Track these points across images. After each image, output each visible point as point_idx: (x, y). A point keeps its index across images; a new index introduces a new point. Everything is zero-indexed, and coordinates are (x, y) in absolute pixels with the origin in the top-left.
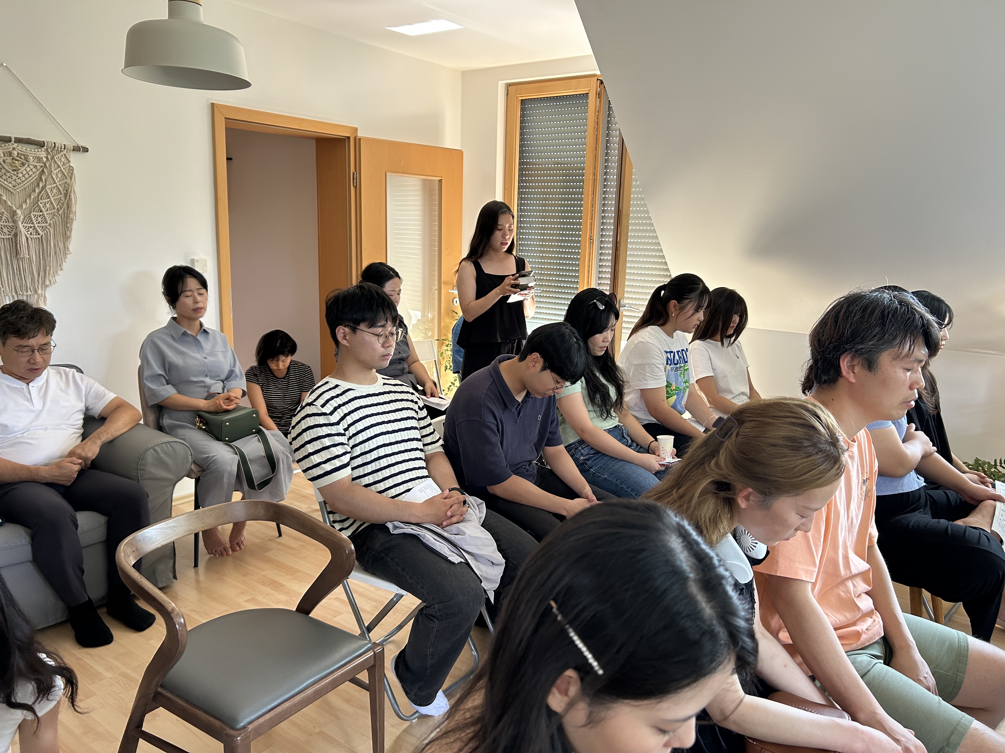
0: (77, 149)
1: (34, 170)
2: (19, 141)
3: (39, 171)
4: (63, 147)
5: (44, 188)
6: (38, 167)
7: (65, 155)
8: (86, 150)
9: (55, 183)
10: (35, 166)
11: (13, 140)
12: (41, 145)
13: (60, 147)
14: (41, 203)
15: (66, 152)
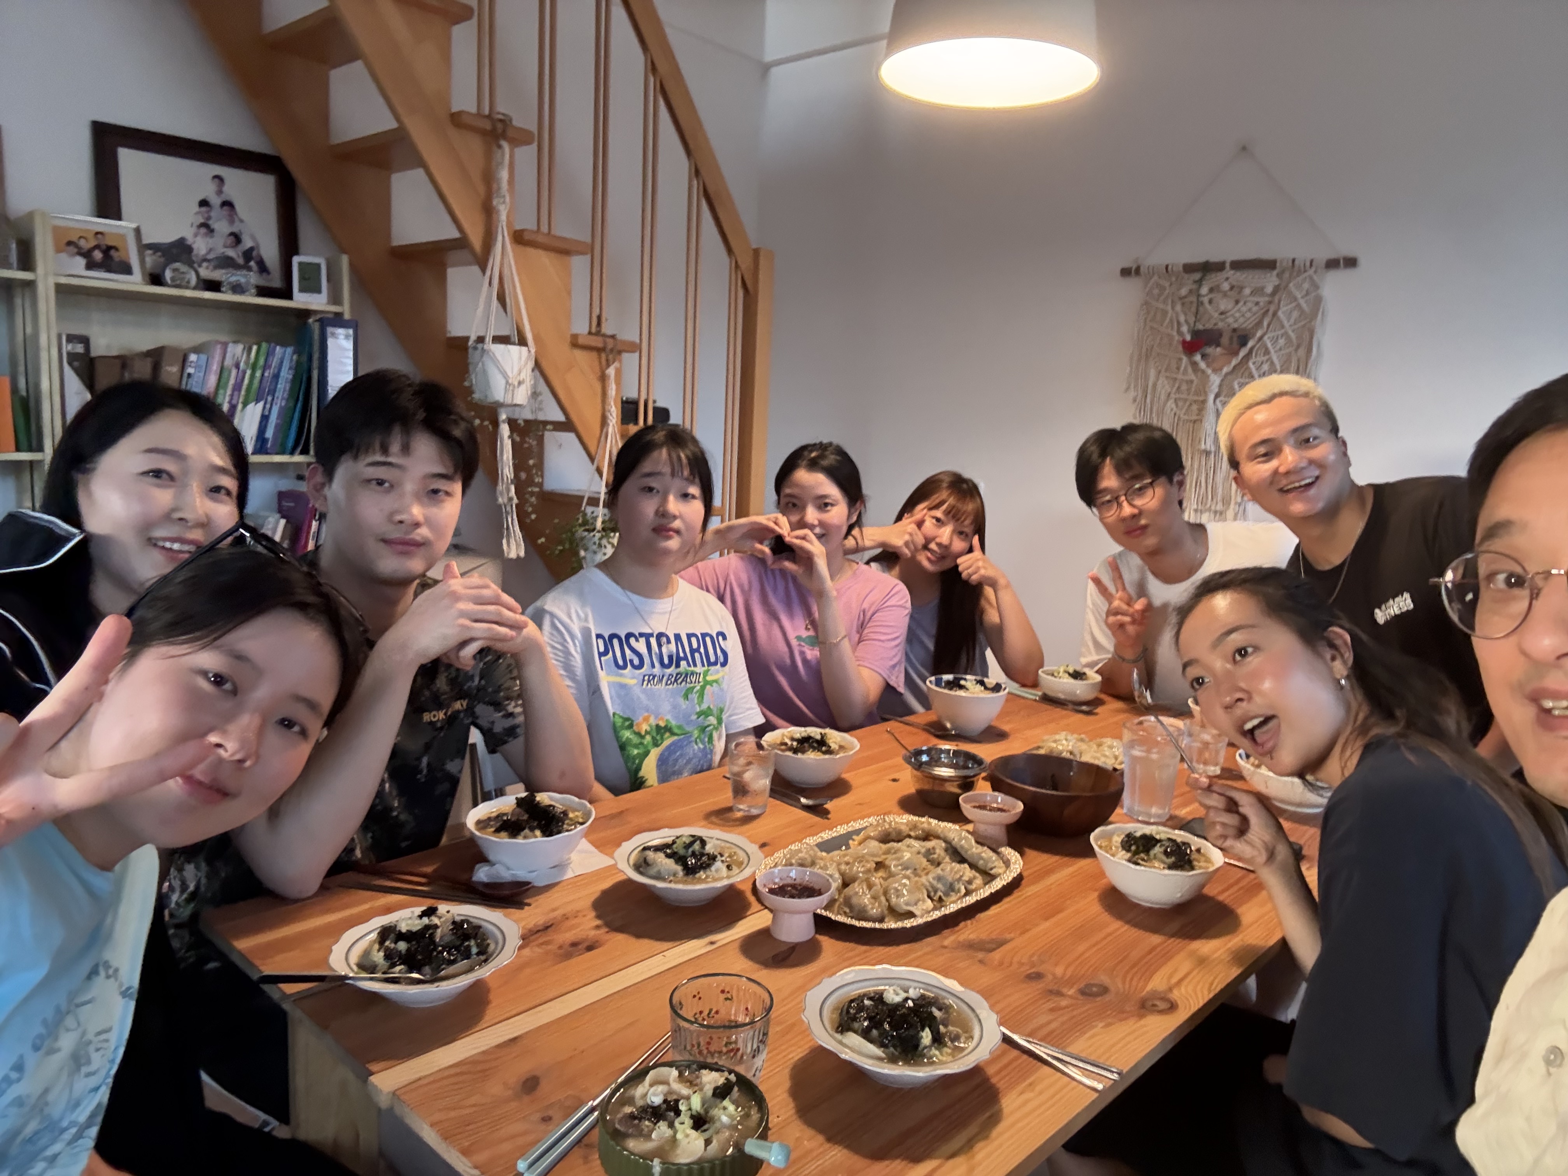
0: (1332, 264)
1: (1255, 309)
2: (1238, 265)
3: (1262, 311)
4: (1308, 264)
5: (1261, 338)
6: (1261, 304)
7: (1311, 278)
8: (1351, 262)
9: (1283, 327)
10: (1257, 304)
11: (1228, 265)
12: (1268, 265)
13: (1302, 265)
14: (1254, 363)
15: (1315, 272)
